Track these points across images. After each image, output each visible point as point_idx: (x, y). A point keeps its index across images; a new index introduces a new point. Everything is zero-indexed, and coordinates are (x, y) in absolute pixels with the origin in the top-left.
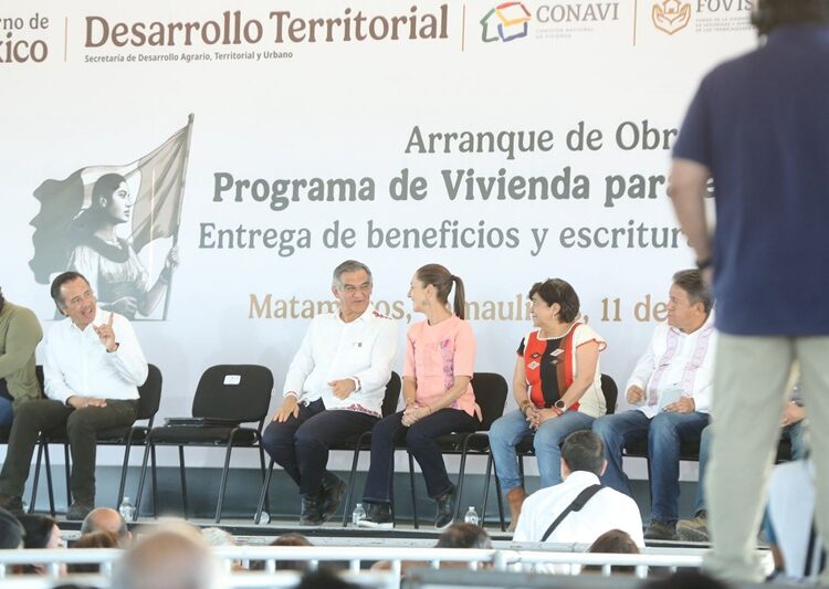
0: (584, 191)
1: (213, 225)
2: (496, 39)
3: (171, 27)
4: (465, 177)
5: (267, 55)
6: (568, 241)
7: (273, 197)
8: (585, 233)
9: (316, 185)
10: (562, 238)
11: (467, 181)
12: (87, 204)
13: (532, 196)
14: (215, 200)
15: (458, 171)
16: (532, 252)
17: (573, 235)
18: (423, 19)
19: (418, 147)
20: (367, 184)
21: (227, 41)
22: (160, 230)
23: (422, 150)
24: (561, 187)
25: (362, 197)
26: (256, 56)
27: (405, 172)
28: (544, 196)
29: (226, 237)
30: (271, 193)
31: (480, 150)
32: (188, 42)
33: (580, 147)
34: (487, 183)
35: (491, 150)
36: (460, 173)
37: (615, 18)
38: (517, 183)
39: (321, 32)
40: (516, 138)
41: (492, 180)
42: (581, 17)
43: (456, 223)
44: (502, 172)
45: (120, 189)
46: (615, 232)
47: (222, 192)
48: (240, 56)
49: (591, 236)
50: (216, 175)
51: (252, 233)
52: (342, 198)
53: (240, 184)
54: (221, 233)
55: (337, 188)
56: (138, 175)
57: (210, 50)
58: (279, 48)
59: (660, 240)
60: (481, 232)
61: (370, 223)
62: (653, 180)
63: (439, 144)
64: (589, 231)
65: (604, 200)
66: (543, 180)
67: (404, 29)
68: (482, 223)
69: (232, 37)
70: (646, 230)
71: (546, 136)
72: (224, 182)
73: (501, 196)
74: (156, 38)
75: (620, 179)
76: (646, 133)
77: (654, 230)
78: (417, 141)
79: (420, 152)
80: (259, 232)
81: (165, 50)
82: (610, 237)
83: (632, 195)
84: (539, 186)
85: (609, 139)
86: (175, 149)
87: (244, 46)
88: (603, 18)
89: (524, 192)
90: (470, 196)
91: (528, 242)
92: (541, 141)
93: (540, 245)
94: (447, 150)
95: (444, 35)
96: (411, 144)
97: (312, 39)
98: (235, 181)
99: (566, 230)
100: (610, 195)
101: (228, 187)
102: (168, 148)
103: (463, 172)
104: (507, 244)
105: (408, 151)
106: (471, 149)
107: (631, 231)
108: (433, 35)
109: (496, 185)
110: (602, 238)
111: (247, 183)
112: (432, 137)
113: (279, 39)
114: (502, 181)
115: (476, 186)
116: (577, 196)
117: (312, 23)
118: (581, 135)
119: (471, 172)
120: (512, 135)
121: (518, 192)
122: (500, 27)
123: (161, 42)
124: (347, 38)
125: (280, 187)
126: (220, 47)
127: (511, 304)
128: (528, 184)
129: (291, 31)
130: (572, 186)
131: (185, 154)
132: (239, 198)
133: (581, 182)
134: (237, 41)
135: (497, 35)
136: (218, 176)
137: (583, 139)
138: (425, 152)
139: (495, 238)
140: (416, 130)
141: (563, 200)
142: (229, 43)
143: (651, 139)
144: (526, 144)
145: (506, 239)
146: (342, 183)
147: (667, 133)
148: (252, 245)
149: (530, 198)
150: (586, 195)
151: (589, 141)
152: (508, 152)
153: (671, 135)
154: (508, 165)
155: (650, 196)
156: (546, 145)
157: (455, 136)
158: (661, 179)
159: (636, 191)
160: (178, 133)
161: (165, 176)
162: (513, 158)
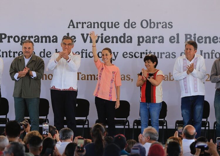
0: (130, 40)
6: (125, 56)
7: (21, 41)
8: (131, 53)
9: (37, 38)
10: (123, 55)
13: (113, 42)
17: (127, 54)
19: (72, 26)
20: (55, 38)
23: (74, 27)
24: (122, 39)
25: (53, 42)
27: (68, 34)
28: (117, 42)
29: (5, 54)
30: (20, 40)
31: (94, 27)
33: (129, 27)
35: (98, 27)
36: (88, 35)
38: (107, 38)
40: (107, 24)
41: (99, 37)
43: (86, 50)
44: (102, 34)
46: (141, 53)
47: (3, 40)
49: (133, 54)
52: (46, 42)
53: (9, 37)
54: (3, 53)
55: (44, 39)
61: (56, 50)
62: (154, 38)
63: (80, 26)
65: (137, 44)
66: (116, 37)
71: (117, 24)
72: (3, 36)
73: (102, 42)
75: (143, 37)
76: (150, 23)
77: (154, 53)
78: (72, 24)
79: (73, 28)
80: (17, 52)
82: (140, 55)
83: (146, 42)
84: (115, 39)
85: (138, 25)
89: (110, 41)
90: (91, 42)
92: (115, 25)
93: (116, 57)
94: (83, 27)
96: (70, 25)
98: (7, 36)
99: (125, 52)
100: (139, 42)
101: (5, 38)
105: (69, 27)
106: (91, 27)
107: (146, 53)
109: (100, 39)
110: (137, 55)
111: (12, 37)
112: (77, 23)
114: (102, 37)
116: (128, 42)
118: (129, 23)
120: (105, 23)
121: (108, 41)
125: (24, 38)
128: (111, 38)
130: (126, 39)
132: (9, 41)
133: (129, 38)
136: (1, 35)
137: (130, 24)
138: (75, 28)
139: (100, 55)
140: (72, 21)
141: (123, 43)
143: (152, 25)
144: (110, 26)
146: (46, 37)
147: (157, 23)
148: (14, 57)
149: (112, 43)
150: (131, 42)
151: (132, 25)
152: (104, 28)
153: (159, 24)
154: (104, 32)
155: (153, 43)
156: (117, 26)
157: (85, 23)
158: (156, 37)
159: (148, 41)
162: (106, 30)
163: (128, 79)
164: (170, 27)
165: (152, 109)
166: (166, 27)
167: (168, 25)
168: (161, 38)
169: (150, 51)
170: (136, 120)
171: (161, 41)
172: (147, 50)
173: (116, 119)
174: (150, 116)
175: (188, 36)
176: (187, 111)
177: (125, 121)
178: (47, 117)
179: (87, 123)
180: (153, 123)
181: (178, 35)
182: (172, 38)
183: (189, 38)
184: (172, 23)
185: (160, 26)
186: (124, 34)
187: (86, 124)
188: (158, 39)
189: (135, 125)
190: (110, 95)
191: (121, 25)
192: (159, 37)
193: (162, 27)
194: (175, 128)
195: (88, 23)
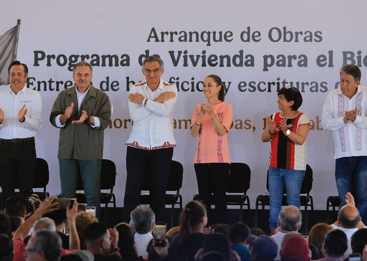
0: (251, 62)
1: (34, 79)
4: (183, 54)
6: (243, 88)
7: (70, 64)
8: (252, 84)
9: (95, 58)
10: (239, 87)
11: (184, 57)
13: (222, 65)
14: (34, 65)
15: (178, 52)
17: (245, 85)
19: (154, 39)
20: (125, 58)
22: (2, 81)
23: (157, 40)
24: (238, 61)
25: (122, 64)
27: (147, 52)
28: (229, 65)
29: (42, 85)
30: (68, 62)
31: (191, 40)
34: (195, 58)
35: (197, 40)
38: (213, 58)
40: (212, 35)
41: (198, 57)
43: (178, 79)
44: (204, 52)
46: (269, 84)
49: (256, 86)
50: (34, 52)
51: (58, 83)
52: (111, 65)
53: (49, 57)
54: (39, 83)
55: (107, 60)
60: (193, 83)
61: (128, 78)
62: (290, 58)
63: (167, 38)
64: (255, 83)
65: (263, 67)
66: (228, 57)
68: (193, 79)
70: (287, 83)
71: (229, 34)
72: (40, 56)
73: (204, 65)
75: (272, 57)
76: (285, 34)
77: (292, 83)
78: (153, 35)
79: (156, 41)
80: (62, 83)
82: (267, 86)
83: (278, 65)
84: (225, 60)
85: (264, 36)
86: (10, 37)
89: (217, 63)
90: (186, 65)
92: (226, 37)
93: (227, 90)
94: (172, 40)
96: (150, 37)
98: (46, 55)
99: (242, 82)
100: (266, 65)
101: (42, 58)
102: (6, 37)
103: (181, 52)
105: (149, 41)
106: (185, 40)
107: (278, 84)
109: (201, 59)
110: (262, 87)
111: (53, 57)
112: (163, 34)
114: (204, 57)
115: (189, 59)
116: (247, 65)
118: (248, 34)
119: (186, 52)
120: (209, 33)
121: (214, 63)
125: (73, 59)
128: (219, 59)
130: (244, 60)
131: (16, 41)
132: (49, 64)
133: (249, 58)
136: (36, 53)
137: (250, 36)
138: (159, 41)
140: (153, 30)
141: (240, 67)
143: (288, 36)
144: (217, 38)
146: (110, 57)
147: (297, 34)
148: (58, 90)
149: (220, 66)
150: (252, 65)
151: (253, 37)
152: (207, 42)
153: (299, 35)
154: (207, 49)
155: (289, 66)
156: (229, 38)
157: (176, 33)
158: (295, 57)
159: (281, 63)
160: (11, 29)
161: (4, 52)
162: (210, 45)
163: (247, 127)
164: (318, 39)
165: (289, 177)
167: (314, 37)
168: (302, 58)
169: (285, 80)
170: (260, 196)
171: (302, 63)
172: (278, 79)
173: (227, 194)
174: (284, 189)
175: (349, 56)
176: (346, 181)
177: (242, 197)
178: (112, 191)
179: (179, 201)
180: (290, 201)
181: (331, 53)
182: (322, 58)
183: (349, 59)
184: (321, 33)
185: (301, 38)
186: (241, 52)
187: (178, 203)
188: (298, 60)
189: (260, 204)
190: (218, 154)
191: (236, 36)
192: (300, 58)
193: (305, 40)
194: (326, 209)
195: (180, 33)
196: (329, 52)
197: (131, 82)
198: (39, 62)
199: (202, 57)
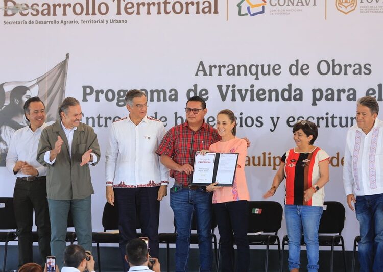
0: (299, 97)
2: (246, 14)
3: (55, 6)
4: (231, 89)
5: (112, 22)
6: (291, 124)
7: (118, 99)
10: (288, 122)
11: (232, 91)
12: (7, 102)
13: (270, 100)
14: (83, 100)
15: (226, 86)
16: (271, 130)
17: (294, 120)
18: (203, 3)
19: (202, 73)
20: (173, 92)
21: (87, 14)
22: (51, 117)
23: (205, 74)
24: (286, 95)
25: (171, 99)
26: (105, 23)
27: (195, 86)
28: (277, 100)
29: (91, 121)
30: (117, 97)
31: (239, 74)
32: (65, 14)
33: (297, 73)
34: (243, 92)
35: (246, 74)
36: (228, 87)
37: (315, 4)
38: (261, 92)
39: (143, 9)
40: (260, 68)
41: (246, 91)
42: (295, 3)
44: (252, 86)
45: (27, 94)
46: (318, 119)
47: (87, 97)
48: (95, 22)
50: (83, 87)
51: (106, 119)
52: (159, 100)
53: (98, 92)
54: (88, 119)
55: (155, 94)
56: (37, 87)
57: (78, 18)
58: (119, 18)
59: (344, 123)
60: (241, 119)
61: (176, 114)
62: (339, 91)
63: (215, 71)
65: (311, 102)
66: (276, 91)
67: (192, 9)
68: (241, 114)
69: (91, 11)
70: (336, 118)
71: (277, 67)
72: (88, 91)
73: (252, 99)
74: (46, 12)
75: (320, 91)
76: (334, 66)
77: (340, 118)
78: (201, 69)
80: (110, 118)
81: (51, 18)
82: (315, 121)
83: (327, 99)
84: (274, 94)
85: (313, 69)
86: (59, 71)
87: (98, 17)
88: (308, 5)
89: (265, 97)
90: (234, 99)
91: (268, 124)
92: (274, 70)
93: (275, 126)
94: (220, 74)
95: (216, 12)
96: (198, 71)
97: (138, 13)
98: (95, 90)
99: (290, 118)
100: (315, 99)
101: (91, 94)
102: (55, 72)
103: (229, 86)
104: (256, 125)
105: (197, 74)
106: (234, 74)
107: (327, 119)
108: (210, 12)
109: (249, 93)
111: (102, 92)
112: (211, 67)
113: (119, 13)
114: (252, 91)
115: (237, 94)
116: (295, 99)
117: (138, 4)
118: (297, 67)
119: (234, 86)
120: (257, 66)
121: (262, 97)
122: (248, 8)
123: (49, 14)
124: (159, 13)
125: (122, 94)
126: (83, 17)
127: (259, 158)
128: (267, 93)
129: (126, 8)
130: (293, 94)
131: (65, 75)
132: (97, 100)
133: (298, 92)
134: (94, 14)
135: (247, 12)
136: (85, 88)
137: (299, 69)
138: (207, 75)
139: (249, 122)
140: (201, 63)
141: (288, 101)
142: (89, 15)
143: (337, 69)
144: (266, 71)
145: (255, 122)
146: (158, 92)
147: (346, 66)
148: (106, 126)
150: (301, 99)
151: (302, 70)
152: (255, 76)
153: (348, 67)
154: (256, 83)
155: (337, 100)
156: (277, 72)
157: (224, 66)
158: (344, 91)
159: (330, 97)
160: (60, 64)
161: (53, 87)
162: (258, 79)
164: (367, 72)
165: (307, 215)
166: (360, 73)
167: (363, 70)
168: (351, 92)
169: (334, 115)
171: (351, 97)
172: (327, 114)
181: (380, 86)
182: (371, 92)
184: (370, 65)
185: (350, 70)
186: (290, 86)
188: (347, 94)
190: (233, 192)
191: (285, 69)
192: (349, 91)
193: (354, 73)
194: (353, 250)
195: (228, 67)
196: (378, 85)
197: (179, 117)
198: (88, 97)
199: (250, 91)
